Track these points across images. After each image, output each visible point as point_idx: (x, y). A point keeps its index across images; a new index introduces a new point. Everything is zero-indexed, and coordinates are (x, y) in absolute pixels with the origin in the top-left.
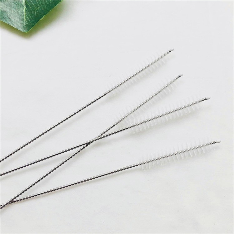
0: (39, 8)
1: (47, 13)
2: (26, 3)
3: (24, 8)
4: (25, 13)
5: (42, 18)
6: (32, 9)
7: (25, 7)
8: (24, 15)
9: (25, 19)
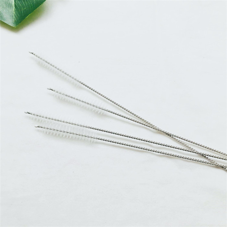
0: (25, 8)
1: (32, 12)
2: (15, 4)
3: (14, 9)
4: (14, 12)
5: (28, 17)
6: (20, 9)
7: (14, 7)
8: (13, 13)
9: (14, 16)
